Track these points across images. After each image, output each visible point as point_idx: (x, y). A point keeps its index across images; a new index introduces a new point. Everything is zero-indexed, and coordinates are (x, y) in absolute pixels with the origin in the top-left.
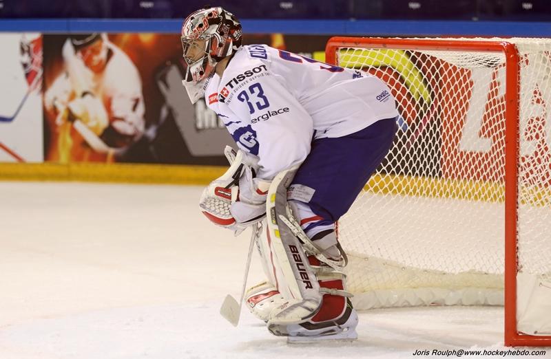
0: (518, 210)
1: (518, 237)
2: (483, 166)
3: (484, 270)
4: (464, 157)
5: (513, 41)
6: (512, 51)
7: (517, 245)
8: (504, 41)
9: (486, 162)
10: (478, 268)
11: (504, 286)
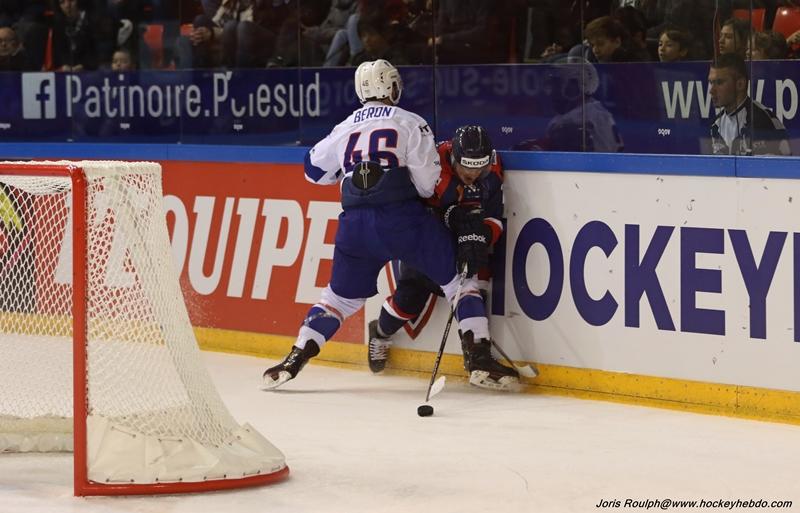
0: (87, 348)
1: (87, 377)
2: (57, 301)
3: (61, 414)
4: (58, 289)
5: (79, 164)
6: (79, 176)
7: (87, 386)
8: (70, 164)
9: (61, 296)
10: (54, 412)
11: (72, 430)
